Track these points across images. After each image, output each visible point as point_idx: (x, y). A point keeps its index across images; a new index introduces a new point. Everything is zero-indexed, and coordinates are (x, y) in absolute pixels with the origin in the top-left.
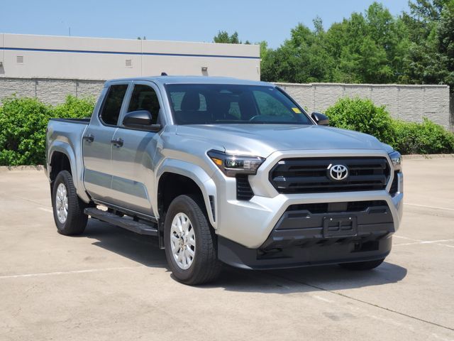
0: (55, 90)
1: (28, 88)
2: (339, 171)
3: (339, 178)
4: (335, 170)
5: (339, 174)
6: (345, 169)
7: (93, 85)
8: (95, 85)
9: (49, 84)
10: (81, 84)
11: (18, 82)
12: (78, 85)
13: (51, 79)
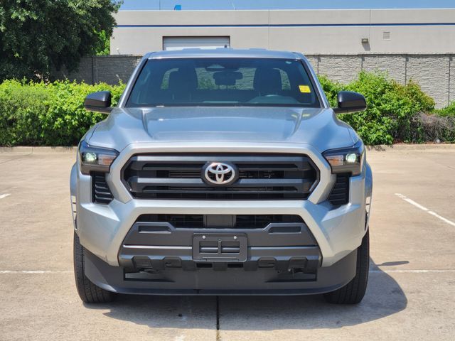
0: (384, 66)
1: (354, 65)
2: (220, 172)
3: (220, 181)
4: (213, 171)
5: (220, 176)
6: (230, 168)
7: (425, 60)
8: (427, 60)
9: (376, 60)
10: (411, 60)
11: (343, 59)
12: (407, 60)
13: (379, 55)
